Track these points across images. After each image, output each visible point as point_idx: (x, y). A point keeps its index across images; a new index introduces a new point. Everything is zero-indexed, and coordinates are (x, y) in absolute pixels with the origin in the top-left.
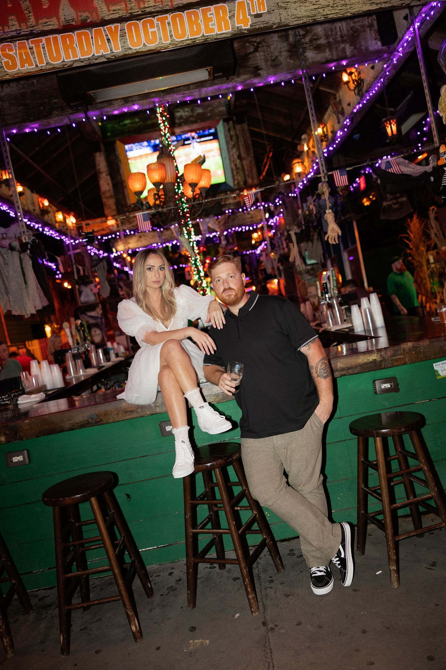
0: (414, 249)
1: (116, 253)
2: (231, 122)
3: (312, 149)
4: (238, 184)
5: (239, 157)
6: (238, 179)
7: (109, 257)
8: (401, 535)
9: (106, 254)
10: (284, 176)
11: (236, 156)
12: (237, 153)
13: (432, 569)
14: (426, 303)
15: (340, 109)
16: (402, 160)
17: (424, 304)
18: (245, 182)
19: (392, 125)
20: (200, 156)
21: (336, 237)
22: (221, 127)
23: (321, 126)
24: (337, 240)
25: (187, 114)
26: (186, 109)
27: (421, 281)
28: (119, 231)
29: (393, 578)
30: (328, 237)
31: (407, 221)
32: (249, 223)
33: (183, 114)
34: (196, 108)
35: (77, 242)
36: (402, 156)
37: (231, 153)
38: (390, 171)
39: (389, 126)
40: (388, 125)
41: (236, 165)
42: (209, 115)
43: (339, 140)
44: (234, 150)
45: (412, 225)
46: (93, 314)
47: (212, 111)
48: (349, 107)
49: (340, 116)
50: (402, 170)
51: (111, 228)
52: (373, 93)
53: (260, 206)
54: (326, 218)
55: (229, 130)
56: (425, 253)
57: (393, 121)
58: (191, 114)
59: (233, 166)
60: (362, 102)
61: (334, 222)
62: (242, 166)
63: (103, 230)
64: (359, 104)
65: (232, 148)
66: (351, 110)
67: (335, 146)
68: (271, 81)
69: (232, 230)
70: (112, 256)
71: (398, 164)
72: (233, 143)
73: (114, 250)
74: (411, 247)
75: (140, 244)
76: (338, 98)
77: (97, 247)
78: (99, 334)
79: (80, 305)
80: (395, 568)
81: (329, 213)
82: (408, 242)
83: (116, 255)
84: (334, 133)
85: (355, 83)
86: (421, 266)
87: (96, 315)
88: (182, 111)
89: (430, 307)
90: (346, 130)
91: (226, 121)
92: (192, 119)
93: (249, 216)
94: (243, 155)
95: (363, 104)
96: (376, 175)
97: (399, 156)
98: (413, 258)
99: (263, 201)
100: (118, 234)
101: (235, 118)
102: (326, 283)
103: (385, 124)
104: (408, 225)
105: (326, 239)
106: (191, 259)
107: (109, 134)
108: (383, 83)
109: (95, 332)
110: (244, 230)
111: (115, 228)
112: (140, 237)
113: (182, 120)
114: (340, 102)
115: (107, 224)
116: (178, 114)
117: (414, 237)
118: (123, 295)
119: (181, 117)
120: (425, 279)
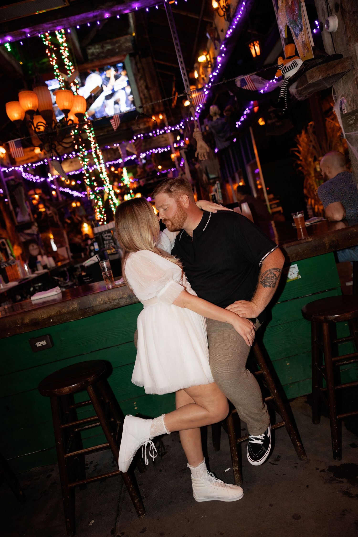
0: (303, 160)
1: (52, 177)
2: (137, 57)
3: (202, 76)
4: (147, 110)
5: (147, 87)
6: (146, 107)
7: (45, 181)
8: (243, 437)
9: (42, 179)
10: (185, 102)
11: (143, 87)
12: (145, 84)
13: (275, 464)
14: (315, 205)
15: (216, 36)
16: (255, 77)
17: (313, 206)
18: (153, 109)
19: (256, 47)
20: (98, 87)
21: (205, 154)
22: (127, 60)
23: (205, 54)
24: (206, 156)
25: (98, 50)
26: (97, 46)
27: (310, 187)
28: (46, 158)
29: (236, 477)
30: (198, 154)
31: (297, 137)
32: (164, 145)
33: (94, 50)
34: (105, 45)
35: (10, 169)
36: (255, 73)
37: (139, 84)
38: (245, 88)
39: (253, 48)
40: (252, 46)
41: (144, 95)
42: (117, 50)
43: (220, 65)
44: (142, 82)
45: (300, 139)
46: (29, 231)
47: (119, 47)
48: (222, 33)
49: (216, 42)
50: (256, 87)
51: (39, 156)
52: (239, 18)
53: (167, 130)
54: (195, 136)
55: (136, 64)
56: (312, 163)
57: (256, 42)
58: (101, 50)
59: (142, 95)
60: (231, 27)
61: (202, 140)
62: (150, 95)
63: (32, 158)
64: (229, 29)
65: (140, 80)
66: (224, 37)
67: (217, 71)
68: (135, 8)
69: (149, 152)
70: (49, 180)
71: (253, 81)
72: (140, 75)
73: (49, 175)
74: (301, 158)
75: (71, 169)
76: (214, 26)
77: (33, 173)
78: (36, 249)
79: (17, 224)
80: (238, 469)
81: (197, 131)
82: (298, 154)
83: (52, 179)
84: (215, 59)
85: (224, 10)
86: (309, 174)
87: (32, 232)
88: (93, 48)
89: (318, 209)
90: (223, 55)
91: (131, 55)
92: (102, 55)
93: (163, 139)
94: (150, 86)
95: (233, 29)
96: (232, 93)
97: (253, 74)
98: (303, 168)
99: (169, 125)
100: (46, 161)
101: (140, 52)
102: (214, 195)
103: (250, 45)
104: (298, 140)
105: (196, 156)
106: (87, 181)
107: (30, 72)
108: (245, 7)
109: (33, 246)
110: (160, 152)
111: (42, 156)
112: (71, 162)
113: (93, 57)
114: (216, 28)
115: (35, 153)
116: (90, 51)
117: (303, 150)
118: (50, 214)
119: (93, 54)
120: (313, 185)
